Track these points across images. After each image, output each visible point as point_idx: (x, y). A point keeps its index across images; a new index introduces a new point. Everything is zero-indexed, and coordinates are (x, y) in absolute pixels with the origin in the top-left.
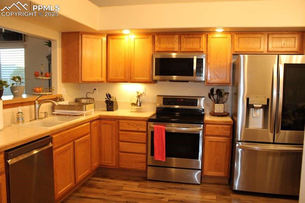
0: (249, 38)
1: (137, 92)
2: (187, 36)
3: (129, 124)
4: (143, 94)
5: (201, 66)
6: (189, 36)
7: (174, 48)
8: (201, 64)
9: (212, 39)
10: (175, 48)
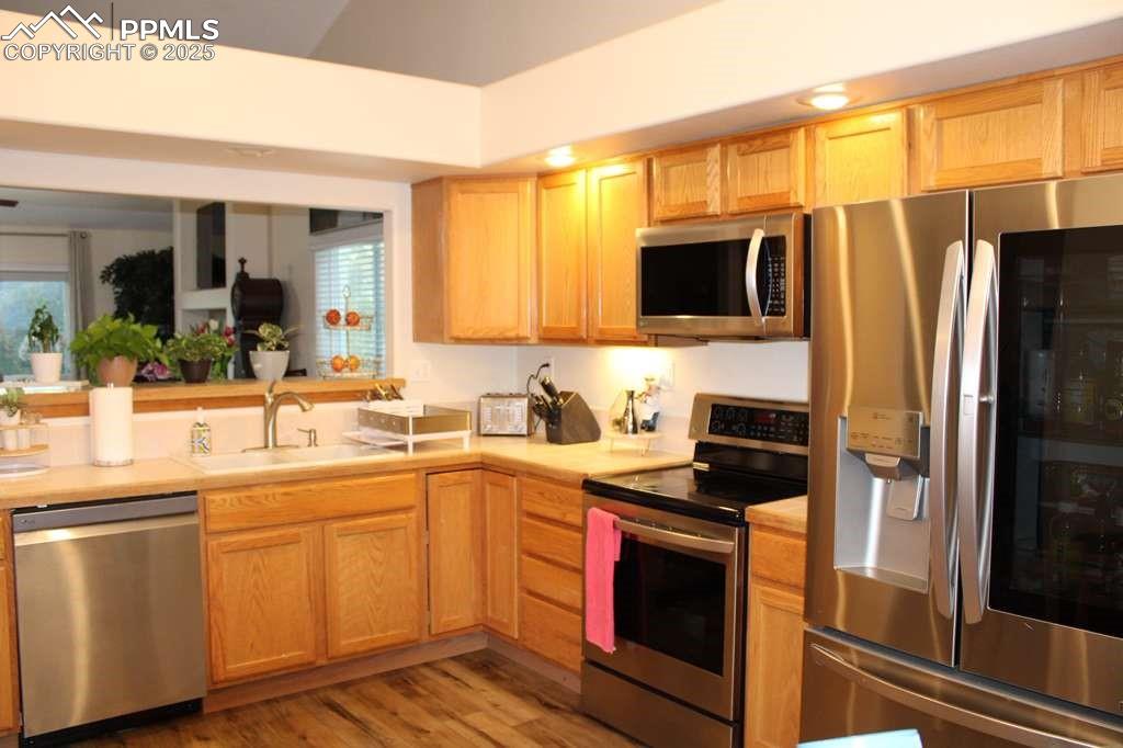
0: (985, 115)
1: (647, 380)
2: (744, 146)
3: (541, 494)
4: (663, 387)
5: (779, 272)
6: (751, 146)
7: (705, 202)
8: (779, 262)
9: (828, 144)
10: (708, 200)
